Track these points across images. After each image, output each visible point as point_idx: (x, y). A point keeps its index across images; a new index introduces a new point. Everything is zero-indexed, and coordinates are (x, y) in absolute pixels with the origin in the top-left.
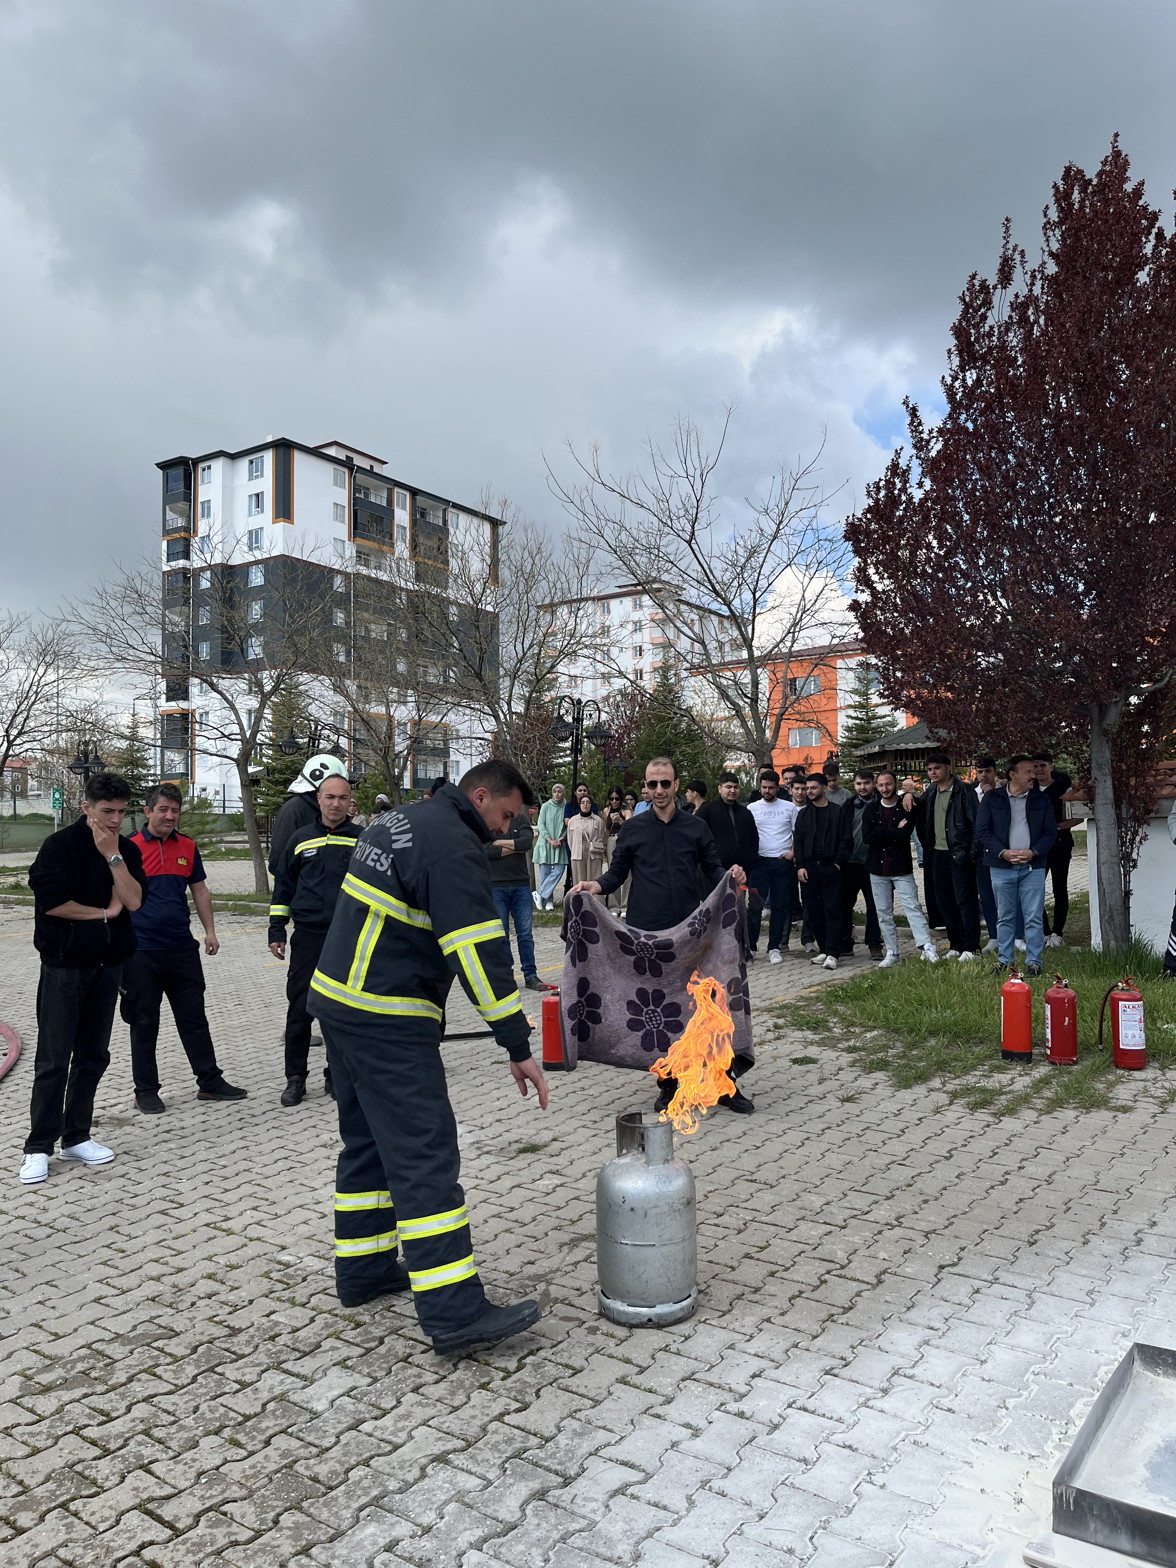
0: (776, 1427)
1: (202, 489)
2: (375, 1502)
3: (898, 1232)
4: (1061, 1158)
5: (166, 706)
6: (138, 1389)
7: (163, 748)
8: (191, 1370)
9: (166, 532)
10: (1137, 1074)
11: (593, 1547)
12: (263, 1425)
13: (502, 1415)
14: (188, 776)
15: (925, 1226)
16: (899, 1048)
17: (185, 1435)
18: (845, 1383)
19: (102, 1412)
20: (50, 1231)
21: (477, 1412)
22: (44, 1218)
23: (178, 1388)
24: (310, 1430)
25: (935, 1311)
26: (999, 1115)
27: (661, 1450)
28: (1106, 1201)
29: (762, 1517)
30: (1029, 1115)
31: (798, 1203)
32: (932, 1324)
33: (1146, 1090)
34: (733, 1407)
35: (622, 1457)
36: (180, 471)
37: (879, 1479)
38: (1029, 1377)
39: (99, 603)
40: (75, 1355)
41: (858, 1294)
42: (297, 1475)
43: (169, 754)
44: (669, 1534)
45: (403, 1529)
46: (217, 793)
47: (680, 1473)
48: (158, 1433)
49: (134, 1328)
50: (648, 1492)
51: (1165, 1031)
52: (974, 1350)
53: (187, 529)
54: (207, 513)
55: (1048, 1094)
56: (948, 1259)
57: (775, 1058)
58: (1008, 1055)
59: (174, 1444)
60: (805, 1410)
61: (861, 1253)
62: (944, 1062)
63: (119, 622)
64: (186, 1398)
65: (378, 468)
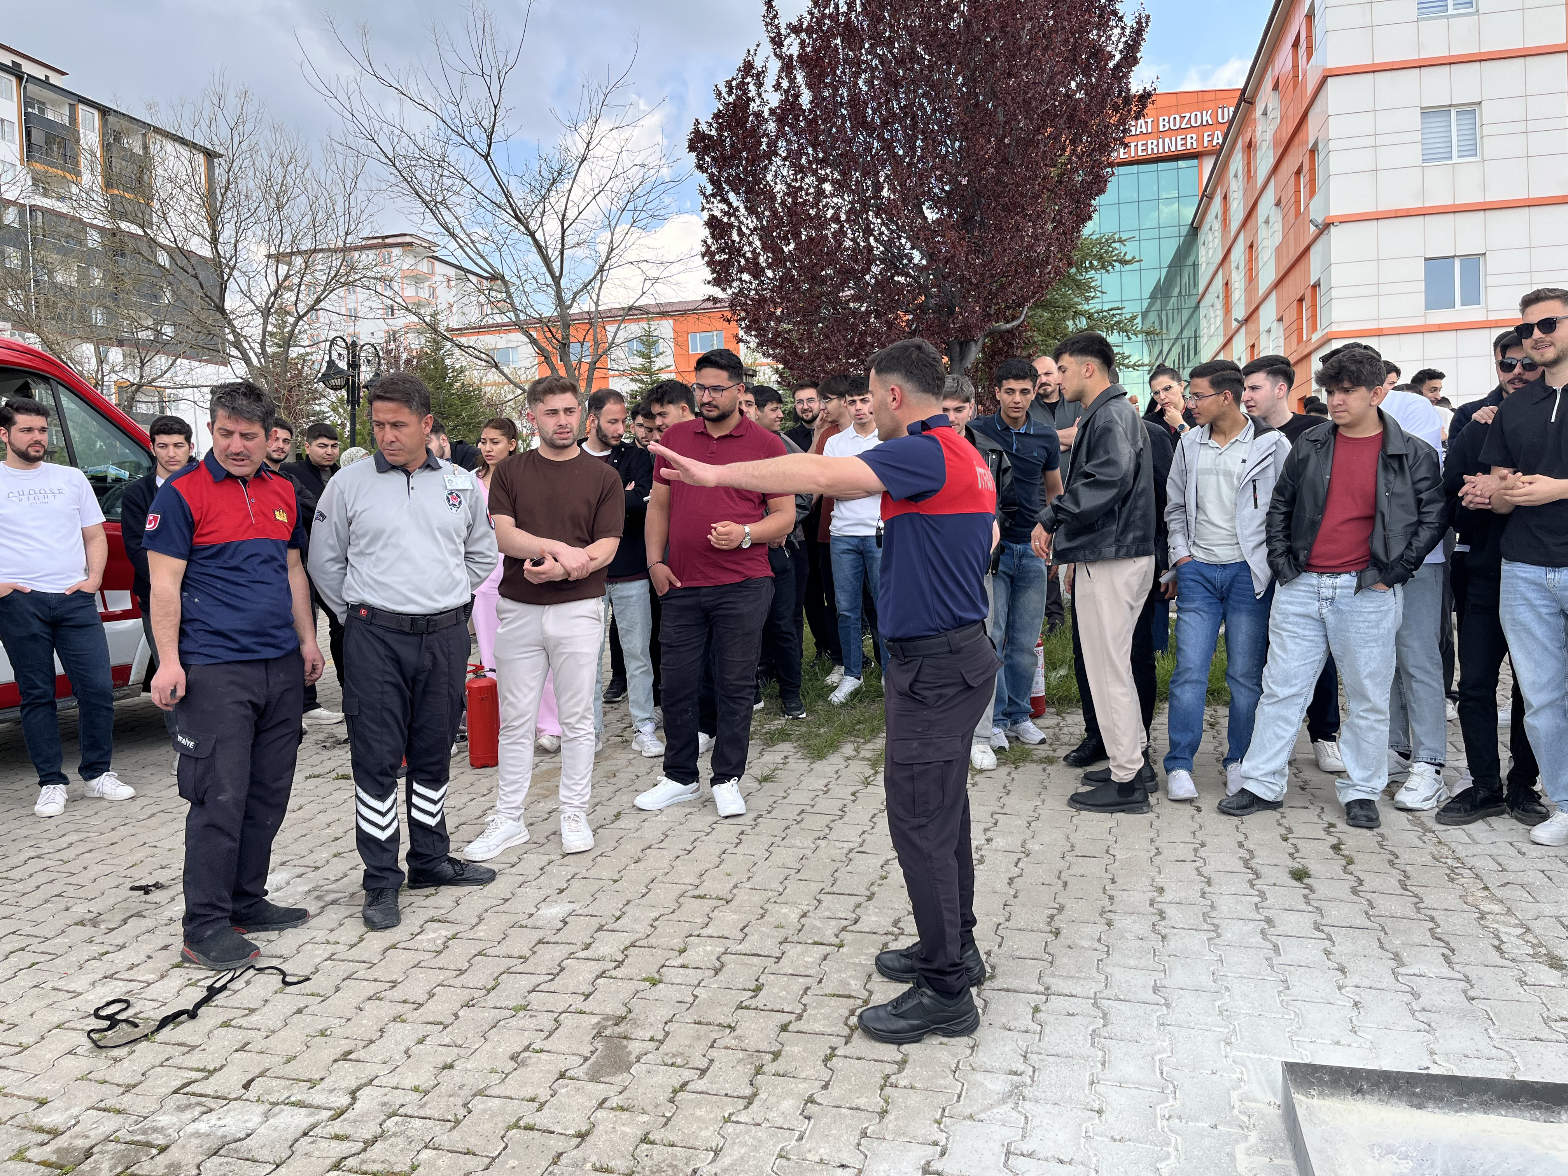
65: (55, 79)
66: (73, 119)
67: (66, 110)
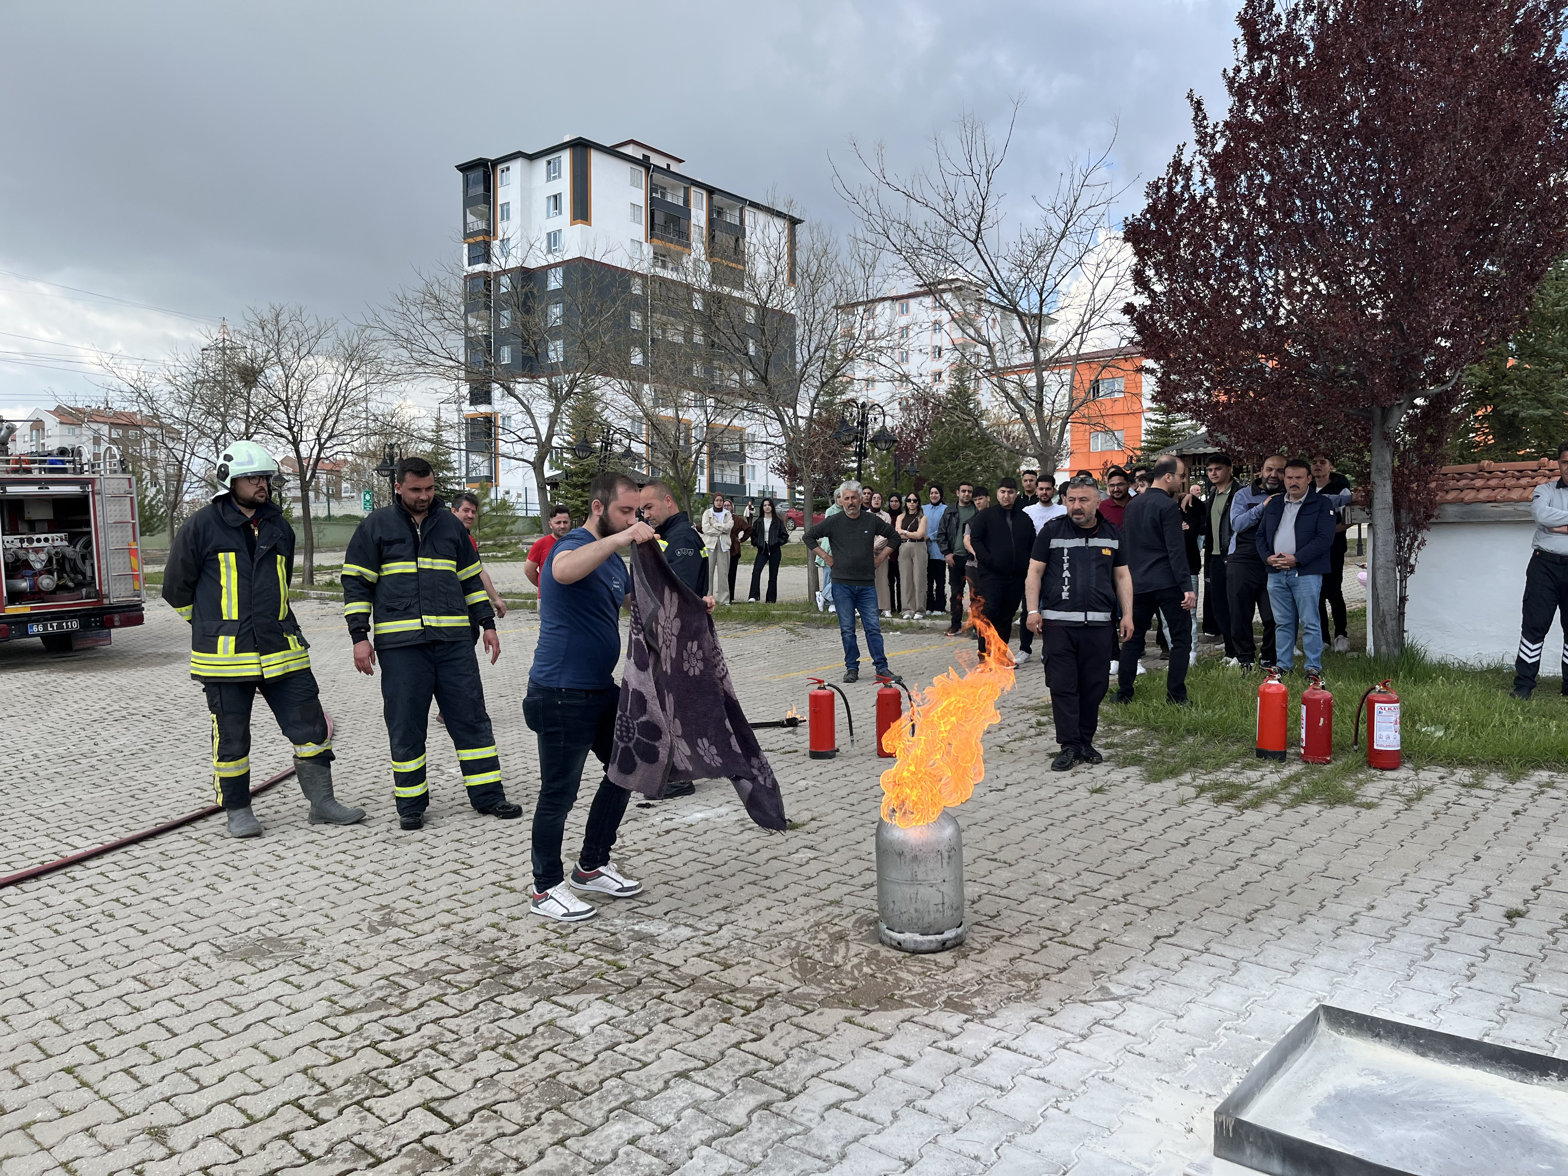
0: (979, 1061)
1: (500, 191)
2: (625, 1106)
3: (1123, 907)
4: (1295, 847)
5: (468, 409)
6: (427, 1013)
7: (468, 451)
8: (473, 999)
9: (467, 236)
10: (1389, 774)
11: (806, 1147)
12: (533, 1044)
13: (739, 1043)
14: (490, 479)
15: (1149, 903)
16: (1156, 746)
17: (466, 1049)
18: (1049, 1029)
19: (395, 1030)
20: (356, 885)
21: (717, 1040)
22: (352, 874)
23: (462, 1013)
24: (572, 1049)
25: (1143, 975)
26: (1242, 809)
27: (875, 1076)
28: (1331, 887)
29: (955, 1131)
30: (1271, 809)
31: (1033, 880)
32: (1139, 984)
33: (1395, 788)
34: (944, 1044)
35: (839, 1079)
36: (478, 174)
37: (1064, 1106)
38: (1221, 1030)
39: (400, 309)
40: (375, 985)
41: (1075, 958)
42: (559, 1083)
43: (473, 457)
44: (872, 1140)
45: (646, 1127)
46: (519, 496)
47: (889, 1094)
48: (441, 1047)
49: (427, 964)
50: (859, 1107)
51: (1425, 734)
52: (1173, 1007)
53: (487, 232)
54: (506, 216)
55: (1295, 790)
56: (1166, 930)
57: (1032, 753)
58: (1263, 754)
59: (457, 1057)
60: (1008, 1048)
61: (1084, 924)
62: (1198, 759)
63: (419, 328)
64: (469, 1020)
65: (675, 167)
66: (687, 201)
67: (681, 193)
